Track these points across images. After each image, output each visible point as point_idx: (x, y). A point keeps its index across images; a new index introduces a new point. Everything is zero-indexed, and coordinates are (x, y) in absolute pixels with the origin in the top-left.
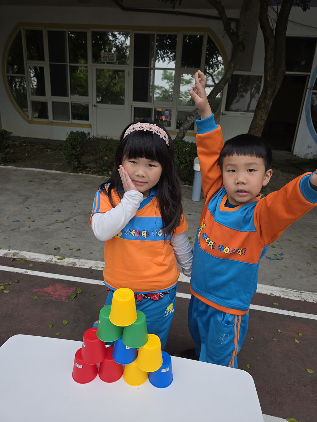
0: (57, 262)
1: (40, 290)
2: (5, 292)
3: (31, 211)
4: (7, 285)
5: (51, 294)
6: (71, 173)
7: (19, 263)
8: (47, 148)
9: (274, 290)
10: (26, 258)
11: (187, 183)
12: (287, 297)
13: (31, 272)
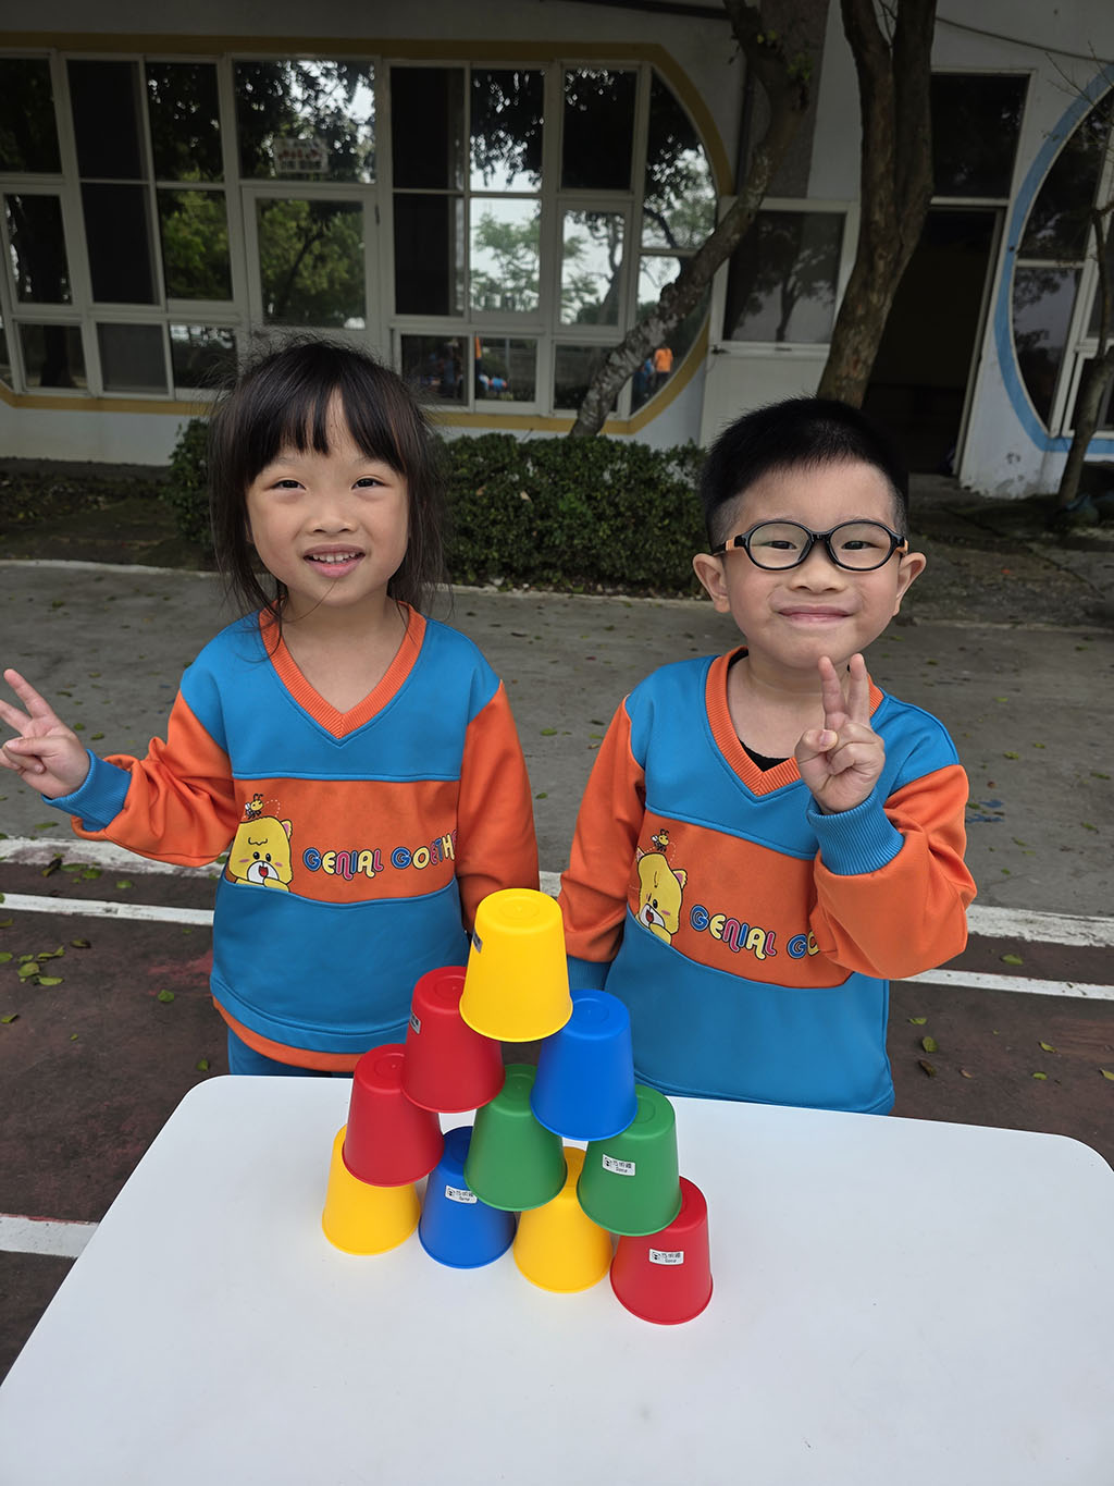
1: (177, 967)
2: (47, 982)
3: (80, 703)
4: (48, 958)
6: (200, 570)
7: (76, 880)
8: (91, 491)
9: (999, 920)
10: (99, 864)
11: (620, 588)
12: (1047, 939)
13: (128, 911)
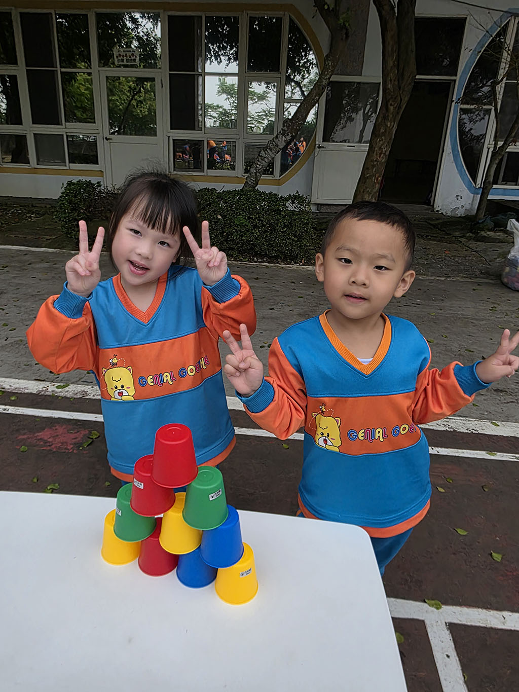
0: (57, 393)
1: (31, 436)
3: (8, 313)
5: (49, 442)
8: (29, 212)
10: (4, 388)
13: (14, 410)
